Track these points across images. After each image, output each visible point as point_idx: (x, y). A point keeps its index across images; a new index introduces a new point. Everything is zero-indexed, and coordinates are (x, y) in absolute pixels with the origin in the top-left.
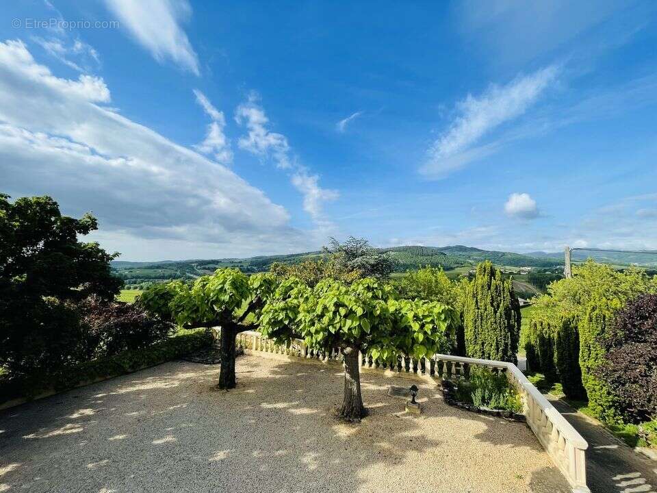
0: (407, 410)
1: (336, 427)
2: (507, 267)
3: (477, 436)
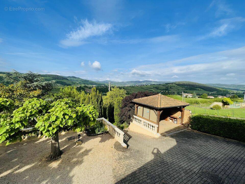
0: (77, 144)
1: (50, 165)
2: (89, 85)
3: (100, 142)
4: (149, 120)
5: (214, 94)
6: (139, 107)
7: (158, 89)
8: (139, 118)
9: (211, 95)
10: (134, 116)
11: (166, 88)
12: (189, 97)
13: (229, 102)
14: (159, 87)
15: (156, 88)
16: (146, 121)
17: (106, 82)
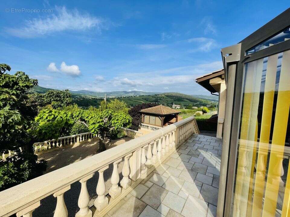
4: (155, 125)
5: (197, 105)
6: (146, 116)
7: (147, 101)
8: (147, 125)
9: (195, 106)
10: (142, 124)
11: (156, 99)
12: (178, 108)
13: (206, 111)
14: (148, 99)
15: (145, 99)
16: (153, 126)
17: (82, 93)
